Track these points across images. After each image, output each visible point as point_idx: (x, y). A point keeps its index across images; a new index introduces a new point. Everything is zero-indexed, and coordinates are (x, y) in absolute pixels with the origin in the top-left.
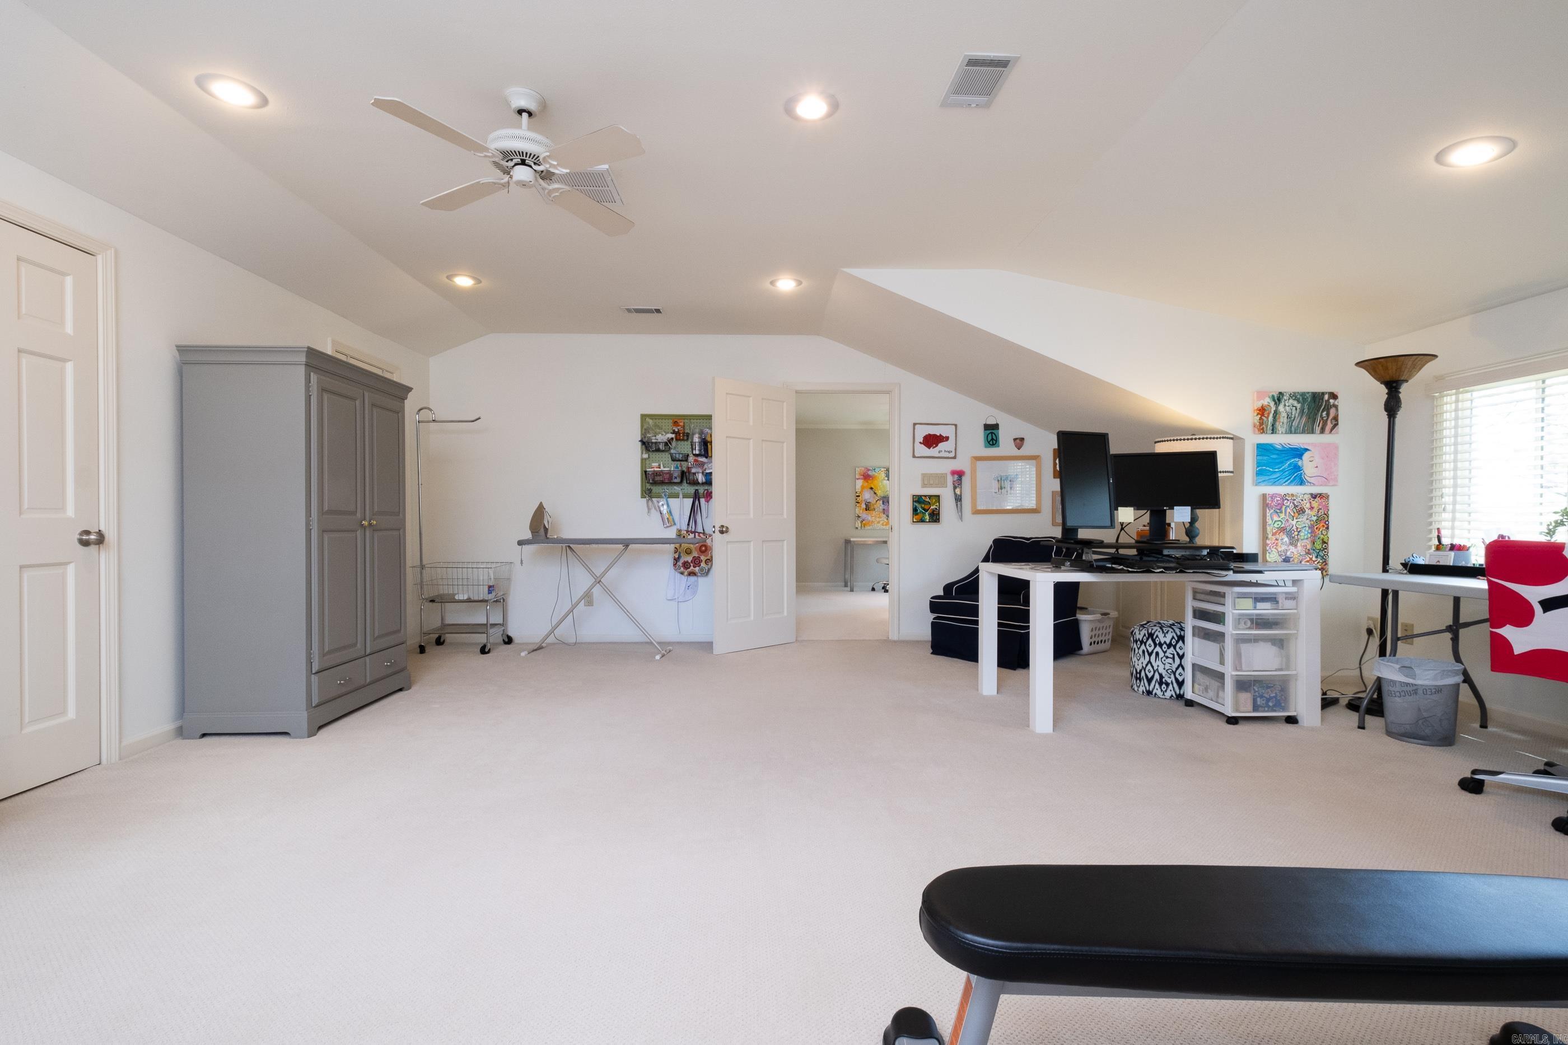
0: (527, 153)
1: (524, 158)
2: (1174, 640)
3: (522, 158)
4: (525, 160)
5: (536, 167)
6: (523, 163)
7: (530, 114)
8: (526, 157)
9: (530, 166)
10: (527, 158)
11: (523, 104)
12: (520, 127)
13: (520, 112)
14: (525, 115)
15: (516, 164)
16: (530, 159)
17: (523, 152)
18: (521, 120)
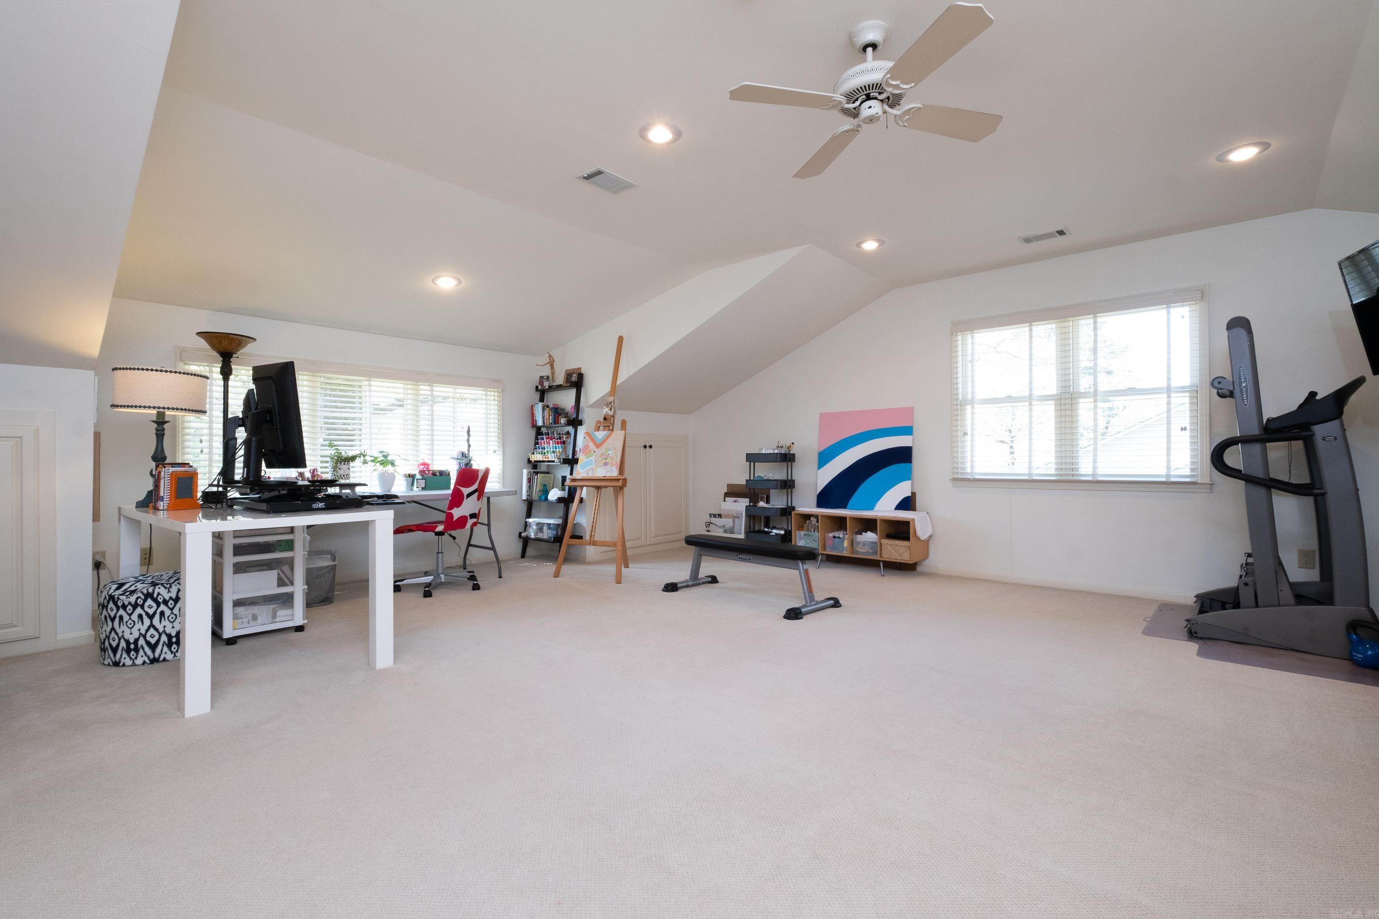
1: (868, 92)
2: (139, 600)
3: (866, 92)
4: (870, 94)
5: (881, 97)
6: (869, 98)
7: (874, 46)
8: (869, 90)
9: (876, 98)
10: (871, 91)
12: (862, 64)
13: (864, 49)
14: (870, 50)
15: (862, 103)
16: (874, 91)
18: (865, 56)
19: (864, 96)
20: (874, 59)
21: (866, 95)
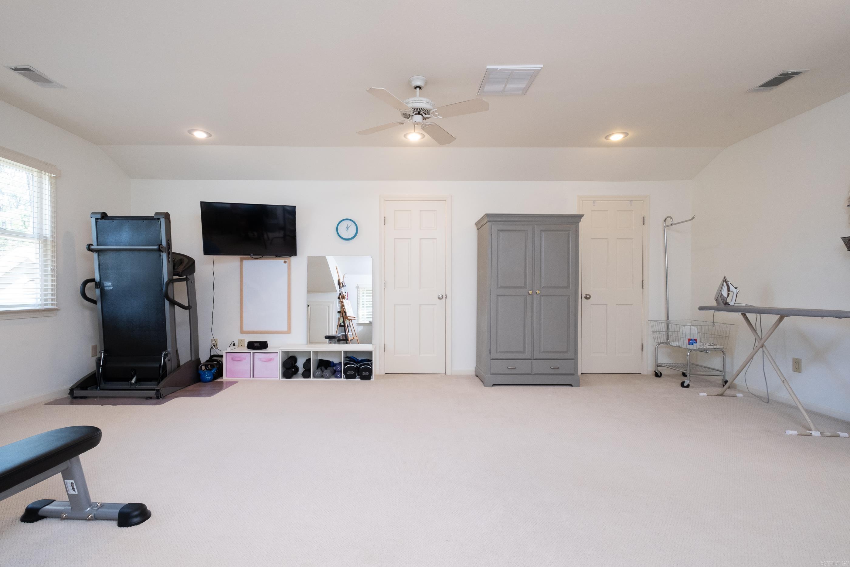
0: (418, 109)
1: (420, 111)
3: (419, 111)
4: (420, 112)
6: (419, 113)
7: (420, 88)
9: (422, 115)
11: (418, 83)
12: (415, 96)
13: (416, 88)
14: (418, 89)
16: (422, 111)
17: (416, 109)
18: (416, 91)
19: (418, 112)
20: (420, 96)
21: (419, 112)
